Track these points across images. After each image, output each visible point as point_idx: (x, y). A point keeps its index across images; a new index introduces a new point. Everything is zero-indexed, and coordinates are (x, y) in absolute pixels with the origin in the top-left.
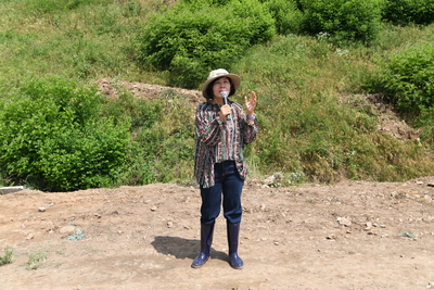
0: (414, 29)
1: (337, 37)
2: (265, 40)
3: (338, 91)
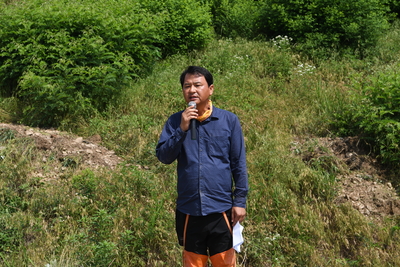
1: (309, 43)
2: (191, 48)
3: (295, 132)
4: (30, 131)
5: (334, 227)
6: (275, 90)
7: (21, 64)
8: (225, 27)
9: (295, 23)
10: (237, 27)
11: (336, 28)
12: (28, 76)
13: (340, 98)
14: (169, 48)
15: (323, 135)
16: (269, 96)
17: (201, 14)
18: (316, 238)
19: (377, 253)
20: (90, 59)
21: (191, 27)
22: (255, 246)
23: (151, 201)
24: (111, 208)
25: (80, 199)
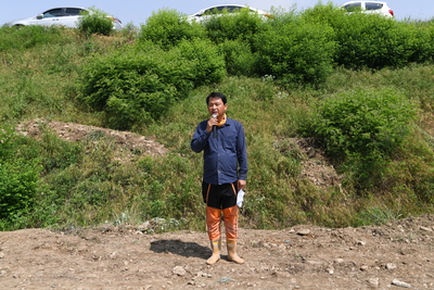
0: (365, 73)
1: (285, 80)
2: (212, 82)
3: (276, 134)
4: (113, 132)
5: (298, 193)
6: (264, 108)
7: (108, 91)
8: (234, 69)
9: (276, 67)
10: (241, 69)
11: (302, 71)
12: (113, 99)
13: (303, 114)
14: (199, 82)
15: (293, 136)
16: (260, 112)
17: (219, 61)
18: (287, 199)
19: (324, 208)
20: (150, 88)
21: (213, 69)
22: (250, 204)
23: (186, 176)
24: (162, 180)
25: (143, 174)
